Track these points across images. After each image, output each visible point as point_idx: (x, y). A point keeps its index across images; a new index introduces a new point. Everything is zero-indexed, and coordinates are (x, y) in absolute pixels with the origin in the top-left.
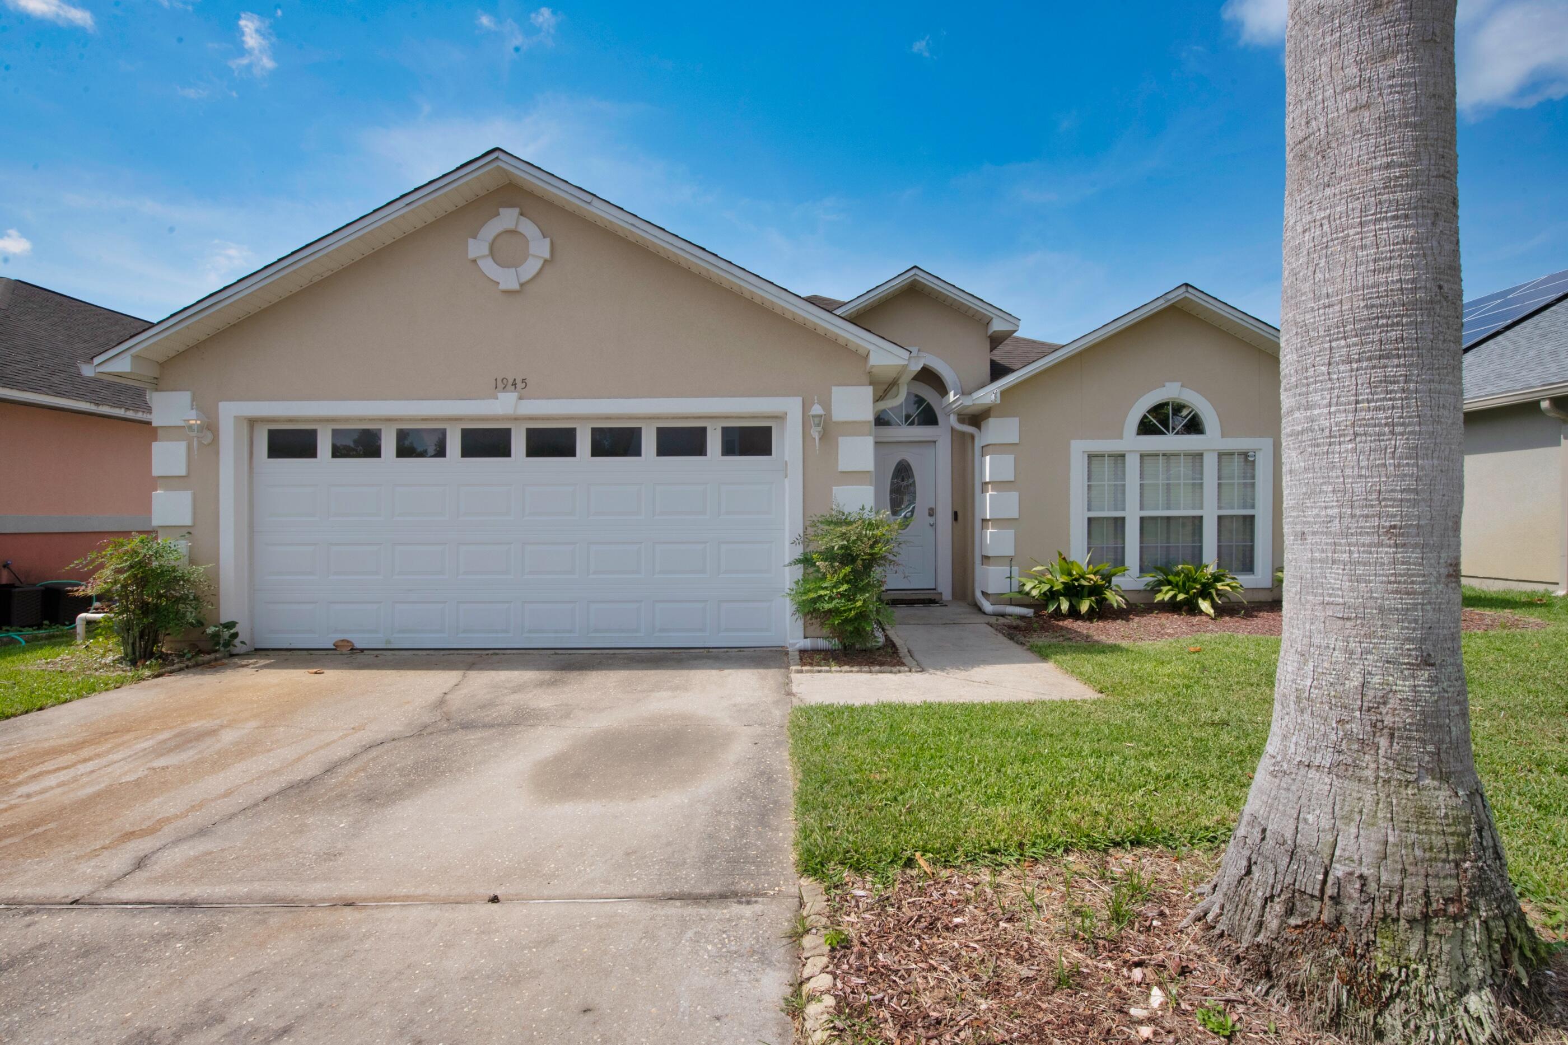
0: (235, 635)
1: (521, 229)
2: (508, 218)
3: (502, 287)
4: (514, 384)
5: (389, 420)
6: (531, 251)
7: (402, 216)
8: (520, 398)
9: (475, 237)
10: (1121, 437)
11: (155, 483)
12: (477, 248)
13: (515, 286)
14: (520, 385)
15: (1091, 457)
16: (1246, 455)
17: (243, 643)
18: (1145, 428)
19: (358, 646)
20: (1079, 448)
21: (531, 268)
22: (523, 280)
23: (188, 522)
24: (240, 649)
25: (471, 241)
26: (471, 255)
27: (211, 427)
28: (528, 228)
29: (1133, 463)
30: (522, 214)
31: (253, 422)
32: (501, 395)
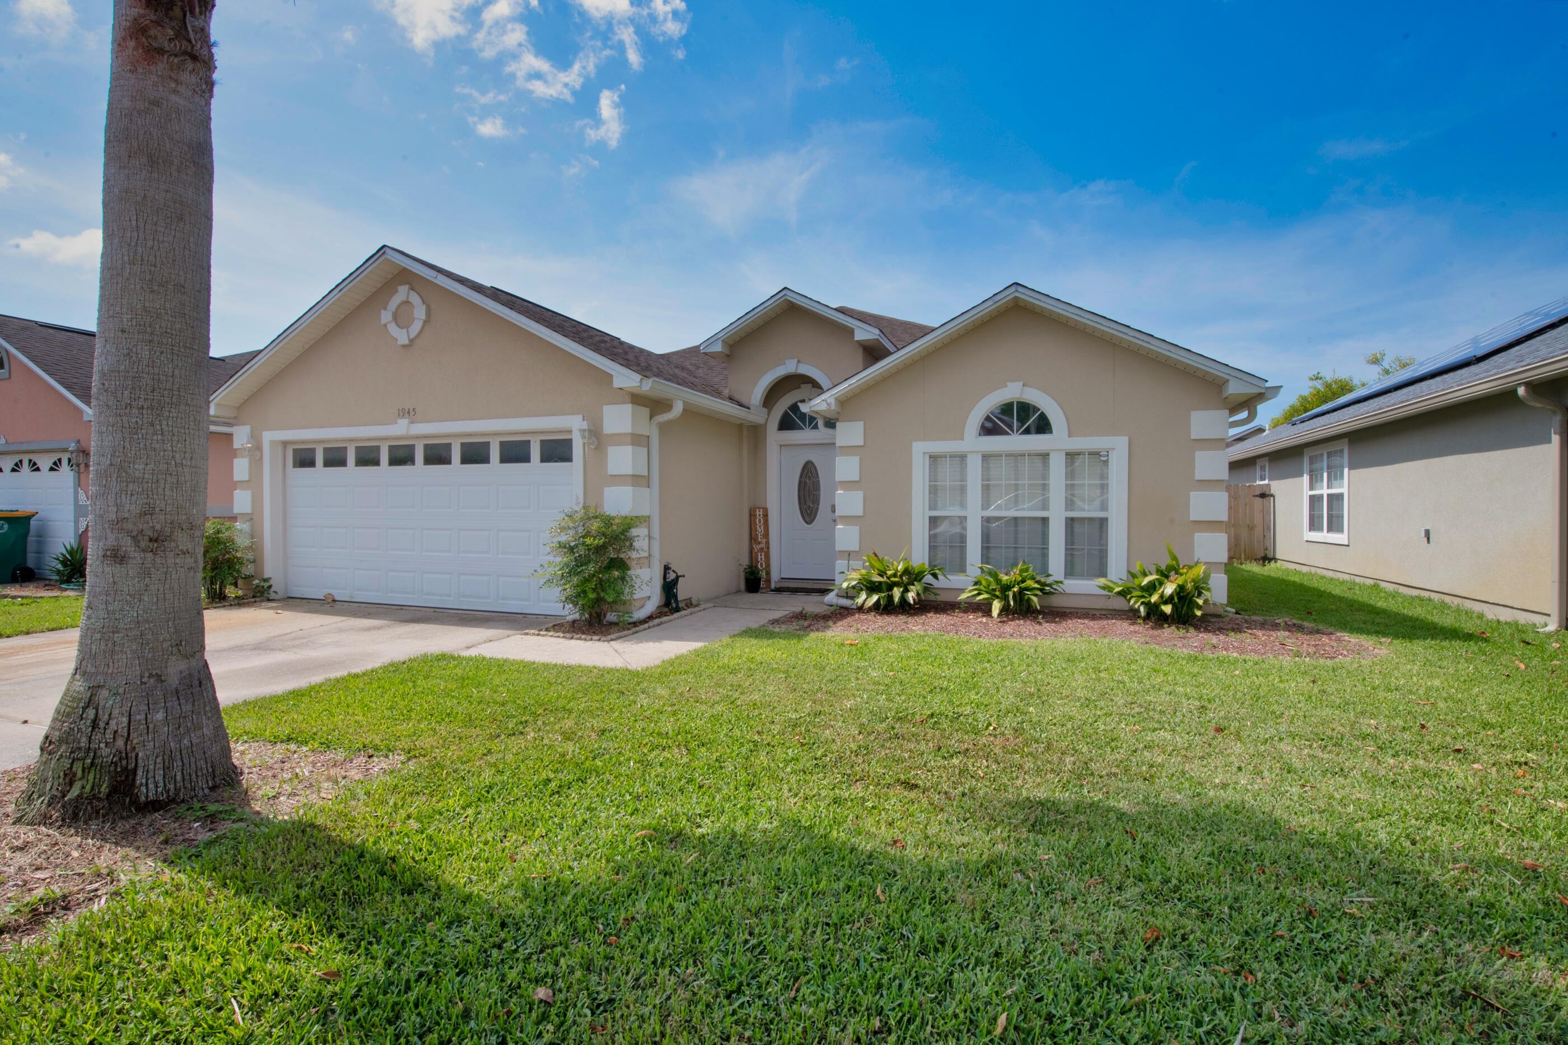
0: (270, 587)
1: (410, 300)
2: (403, 292)
3: (400, 342)
4: (409, 413)
5: (351, 440)
6: (415, 315)
7: (338, 299)
8: (412, 423)
9: (385, 309)
10: (962, 439)
11: (235, 485)
12: (386, 316)
13: (407, 342)
14: (412, 413)
15: (934, 458)
16: (1095, 454)
17: (275, 592)
18: (990, 428)
19: (337, 598)
20: (920, 449)
21: (416, 327)
22: (412, 336)
23: (249, 511)
24: (272, 596)
25: (383, 311)
26: (383, 322)
27: (258, 448)
28: (415, 299)
29: (974, 467)
30: (412, 289)
31: (285, 444)
32: (399, 421)
